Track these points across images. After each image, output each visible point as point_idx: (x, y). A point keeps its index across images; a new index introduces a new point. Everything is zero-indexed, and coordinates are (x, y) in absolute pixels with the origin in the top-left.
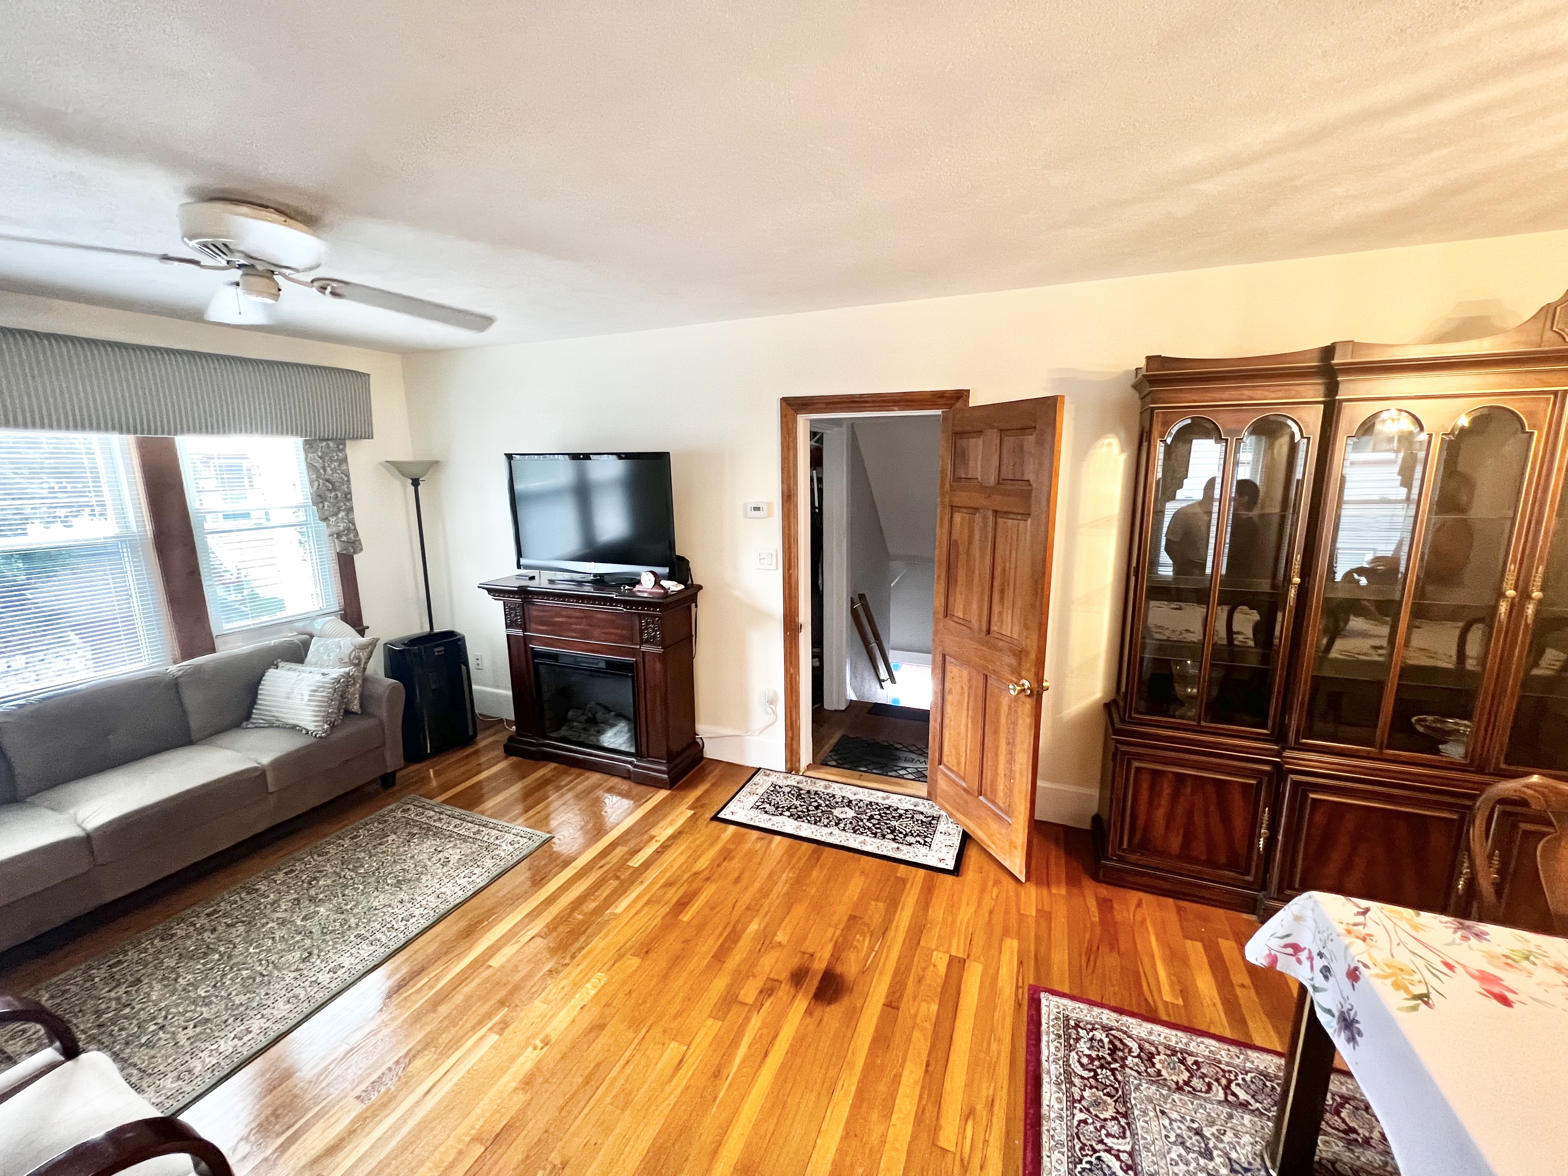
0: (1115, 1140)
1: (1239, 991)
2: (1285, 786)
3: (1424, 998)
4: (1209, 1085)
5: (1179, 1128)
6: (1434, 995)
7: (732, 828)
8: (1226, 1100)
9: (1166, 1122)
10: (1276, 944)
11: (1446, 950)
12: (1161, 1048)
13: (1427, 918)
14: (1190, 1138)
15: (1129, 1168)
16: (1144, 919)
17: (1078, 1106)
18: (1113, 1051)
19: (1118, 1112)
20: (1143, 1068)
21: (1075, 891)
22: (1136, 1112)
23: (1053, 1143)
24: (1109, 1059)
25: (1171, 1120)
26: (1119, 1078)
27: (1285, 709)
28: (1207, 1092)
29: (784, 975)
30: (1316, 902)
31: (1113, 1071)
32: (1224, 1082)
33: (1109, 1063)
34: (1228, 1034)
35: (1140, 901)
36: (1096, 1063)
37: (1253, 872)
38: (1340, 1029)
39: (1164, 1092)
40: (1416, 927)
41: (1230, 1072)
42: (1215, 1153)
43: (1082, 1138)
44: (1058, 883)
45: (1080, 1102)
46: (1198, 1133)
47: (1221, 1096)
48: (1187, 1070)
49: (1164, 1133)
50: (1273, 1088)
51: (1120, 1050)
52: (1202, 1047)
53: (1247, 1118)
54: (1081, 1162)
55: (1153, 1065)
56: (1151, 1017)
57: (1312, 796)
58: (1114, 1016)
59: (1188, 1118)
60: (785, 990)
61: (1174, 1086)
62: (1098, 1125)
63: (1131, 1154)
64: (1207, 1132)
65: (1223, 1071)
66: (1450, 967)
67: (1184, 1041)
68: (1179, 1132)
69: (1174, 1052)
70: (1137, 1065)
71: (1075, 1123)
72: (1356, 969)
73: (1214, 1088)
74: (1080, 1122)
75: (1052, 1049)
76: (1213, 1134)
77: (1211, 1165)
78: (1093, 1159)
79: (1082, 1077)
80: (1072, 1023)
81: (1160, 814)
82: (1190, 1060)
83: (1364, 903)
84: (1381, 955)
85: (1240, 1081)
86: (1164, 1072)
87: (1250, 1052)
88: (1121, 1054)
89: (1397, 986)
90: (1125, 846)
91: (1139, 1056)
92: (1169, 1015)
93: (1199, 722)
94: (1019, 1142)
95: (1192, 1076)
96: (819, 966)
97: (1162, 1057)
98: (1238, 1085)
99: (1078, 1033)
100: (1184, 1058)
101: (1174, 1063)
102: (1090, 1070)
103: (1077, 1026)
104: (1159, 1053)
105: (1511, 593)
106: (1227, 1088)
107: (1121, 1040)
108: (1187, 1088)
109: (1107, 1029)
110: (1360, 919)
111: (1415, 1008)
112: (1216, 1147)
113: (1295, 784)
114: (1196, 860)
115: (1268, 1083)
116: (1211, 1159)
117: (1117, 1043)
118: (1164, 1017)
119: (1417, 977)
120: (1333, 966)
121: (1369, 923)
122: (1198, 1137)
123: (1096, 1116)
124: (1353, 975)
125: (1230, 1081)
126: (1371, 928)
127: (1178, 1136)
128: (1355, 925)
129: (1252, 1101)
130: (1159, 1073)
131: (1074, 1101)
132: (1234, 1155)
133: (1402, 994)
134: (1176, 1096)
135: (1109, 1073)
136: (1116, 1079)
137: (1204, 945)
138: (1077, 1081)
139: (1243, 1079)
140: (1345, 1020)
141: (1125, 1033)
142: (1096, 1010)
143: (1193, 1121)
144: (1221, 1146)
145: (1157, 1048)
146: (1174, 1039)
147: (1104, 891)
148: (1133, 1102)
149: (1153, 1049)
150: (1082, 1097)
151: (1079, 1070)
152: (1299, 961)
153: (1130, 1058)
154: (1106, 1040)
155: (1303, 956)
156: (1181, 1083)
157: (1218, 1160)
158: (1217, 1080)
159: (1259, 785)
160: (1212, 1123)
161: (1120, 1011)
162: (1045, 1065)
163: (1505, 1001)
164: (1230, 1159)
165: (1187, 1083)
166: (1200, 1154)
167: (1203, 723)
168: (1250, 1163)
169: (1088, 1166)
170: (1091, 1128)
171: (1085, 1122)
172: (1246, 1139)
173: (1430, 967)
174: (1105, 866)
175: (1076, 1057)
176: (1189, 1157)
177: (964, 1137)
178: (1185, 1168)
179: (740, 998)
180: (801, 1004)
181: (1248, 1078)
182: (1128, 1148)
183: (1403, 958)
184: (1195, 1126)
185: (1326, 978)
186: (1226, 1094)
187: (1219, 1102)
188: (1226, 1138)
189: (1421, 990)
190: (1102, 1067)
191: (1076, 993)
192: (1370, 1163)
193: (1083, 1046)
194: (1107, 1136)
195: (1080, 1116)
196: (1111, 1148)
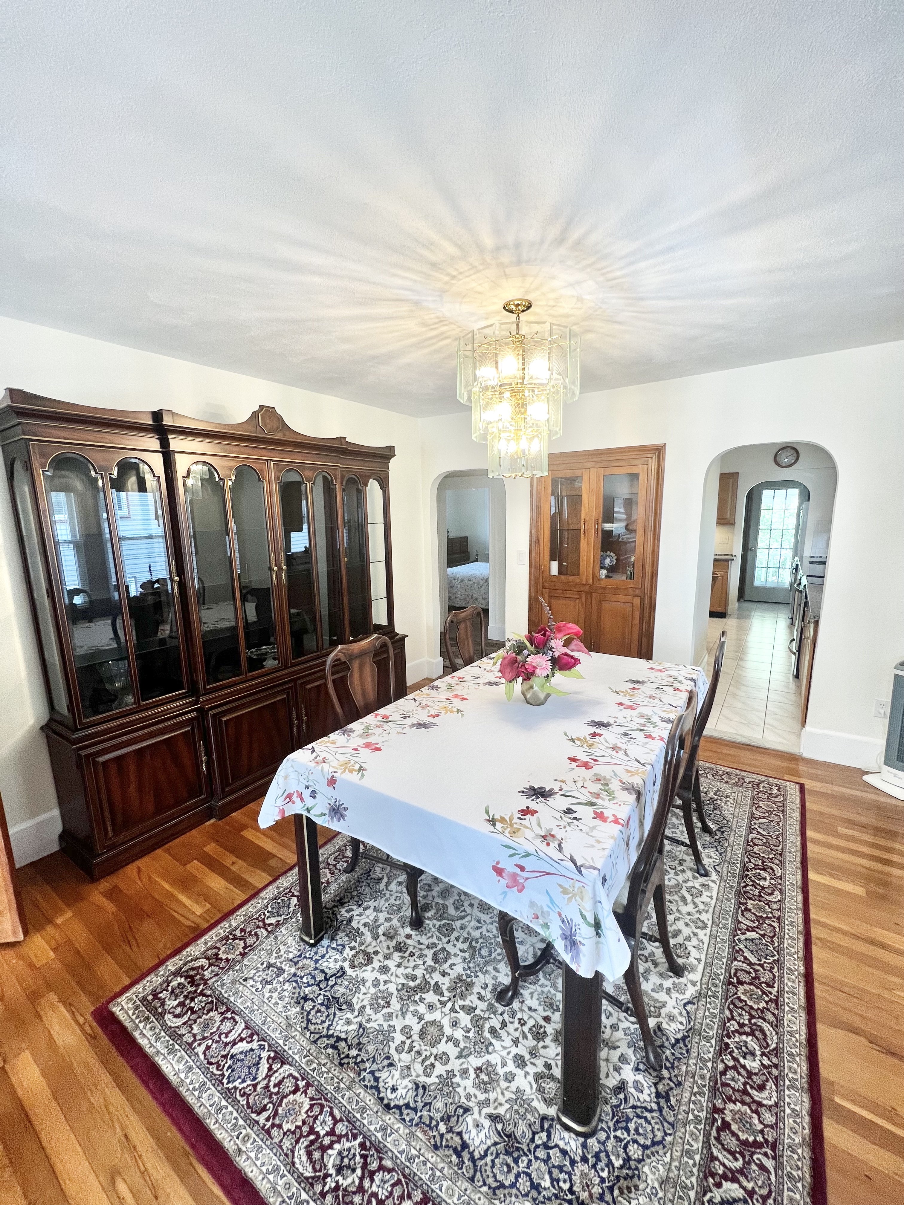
0: (234, 1031)
2: (208, 720)
3: (361, 769)
4: (256, 934)
5: (259, 977)
6: (363, 765)
8: (269, 932)
9: (251, 982)
10: (280, 802)
11: (348, 744)
12: (218, 945)
13: (333, 736)
14: (267, 975)
15: (251, 1036)
16: (150, 878)
17: (196, 1044)
18: (192, 983)
19: (222, 1014)
20: (217, 969)
21: (81, 905)
22: (232, 999)
23: (196, 1093)
24: (193, 989)
25: (252, 978)
26: (208, 992)
28: (257, 939)
31: (202, 994)
32: (261, 924)
33: (196, 991)
34: (244, 897)
35: (139, 869)
36: (188, 1001)
39: (238, 968)
40: (333, 743)
41: (260, 915)
42: (283, 966)
43: (213, 1060)
45: (195, 1040)
46: (269, 966)
47: (265, 933)
48: (241, 939)
49: (254, 990)
50: (282, 900)
51: (196, 975)
52: (237, 920)
53: (282, 929)
54: (223, 1075)
55: (221, 959)
56: (199, 933)
57: (224, 719)
58: (175, 959)
59: (259, 965)
61: (240, 957)
62: (216, 1038)
63: (247, 1027)
64: (273, 961)
65: (257, 919)
66: (356, 750)
67: (227, 926)
68: (260, 979)
69: (227, 938)
70: (212, 971)
71: (202, 1057)
72: (333, 777)
73: (259, 933)
74: (204, 1053)
75: (148, 1033)
76: (276, 958)
77: (285, 975)
78: (229, 1062)
79: (184, 1024)
80: (150, 997)
81: (132, 789)
82: (238, 933)
83: (309, 746)
84: (335, 763)
85: (267, 914)
86: (230, 957)
87: (262, 895)
88: (198, 977)
89: (351, 771)
90: (111, 834)
91: (210, 965)
92: (207, 921)
93: (139, 703)
95: (245, 940)
97: (223, 949)
98: (268, 917)
99: (160, 999)
100: (234, 935)
101: (231, 944)
102: (187, 1012)
103: (155, 996)
104: (219, 949)
105: (276, 568)
106: (265, 926)
107: (193, 969)
108: (247, 951)
109: (177, 973)
110: (315, 754)
111: (363, 775)
112: (281, 963)
113: (214, 716)
114: (170, 808)
115: (279, 901)
116: (284, 971)
117: (192, 973)
118: (206, 925)
119: (352, 762)
120: (317, 788)
121: (319, 753)
122: (271, 969)
123: (211, 1034)
124: (332, 782)
125: (263, 920)
126: (323, 755)
127: (261, 982)
128: (316, 758)
129: (279, 918)
130: (227, 960)
131: (190, 1045)
132: (291, 956)
133: (355, 773)
134: (246, 962)
135: (200, 998)
136: (207, 996)
137: (197, 860)
138: (183, 1031)
139: (268, 912)
140: (334, 810)
141: (192, 960)
142: (161, 971)
143: (262, 964)
144: (283, 959)
145: (216, 948)
146: (221, 931)
147: (105, 885)
148: (226, 995)
149: (214, 951)
150: (194, 1036)
151: (179, 1022)
152: (294, 802)
153: (206, 973)
154: (182, 980)
155: (295, 798)
156: (242, 950)
157: (286, 968)
158: (258, 927)
159: (193, 729)
160: (271, 954)
161: (177, 952)
162: (150, 1051)
163: (379, 749)
164: (291, 960)
165: (245, 948)
166: (278, 976)
167: (142, 703)
168: (299, 950)
169: (230, 1071)
170: (214, 1046)
171: (208, 1048)
172: (290, 940)
173: (352, 755)
174: (98, 864)
175: (170, 1016)
176: (275, 985)
178: (277, 993)
181: (270, 909)
182: (243, 1026)
183: (342, 758)
184: (265, 965)
185: (314, 797)
186: (266, 929)
187: (267, 937)
188: (282, 953)
189: (357, 767)
190: (192, 999)
191: (136, 976)
192: (335, 891)
193: (171, 1003)
194: (226, 1037)
195: (200, 1050)
196: (234, 1040)
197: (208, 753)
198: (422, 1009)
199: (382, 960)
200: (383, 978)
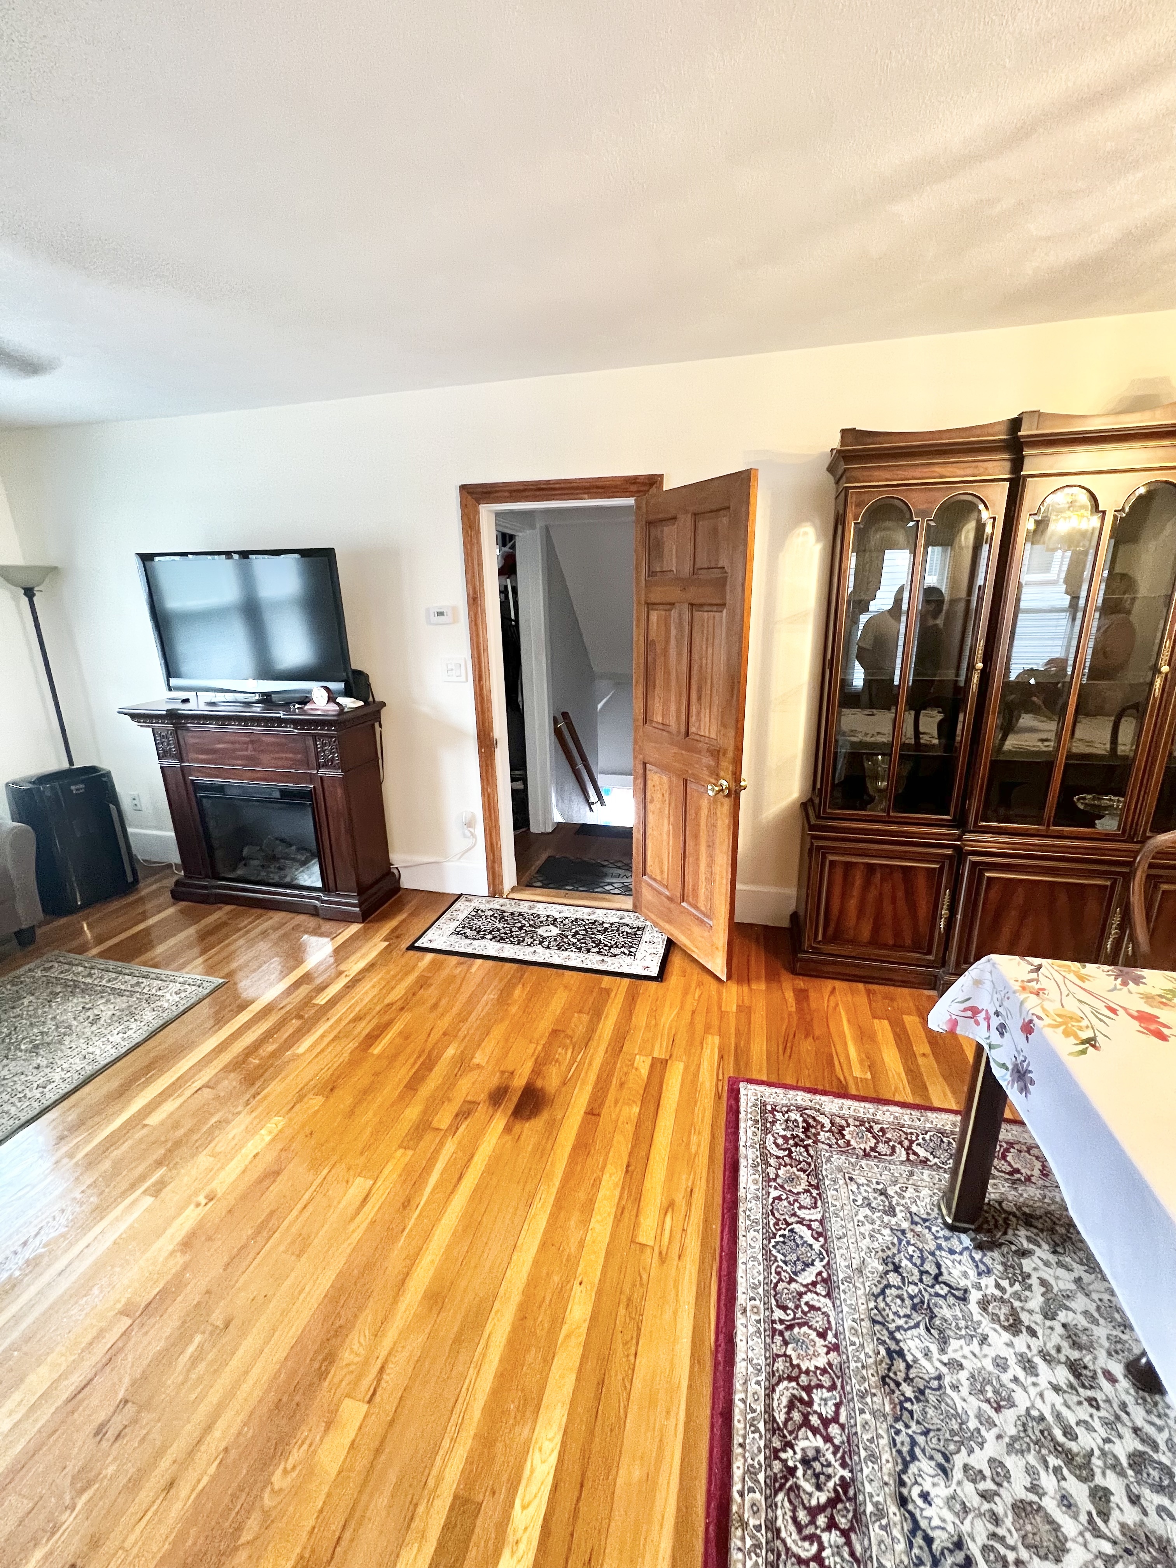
0: (807, 1211)
1: (921, 1060)
2: (964, 866)
3: (1091, 1042)
4: (893, 1148)
5: (866, 1191)
6: (1100, 1038)
7: (430, 956)
8: (908, 1159)
9: (854, 1187)
10: (956, 1009)
11: (1110, 996)
12: (850, 1121)
13: (1091, 968)
14: (875, 1198)
15: (820, 1234)
16: (837, 1005)
17: (773, 1184)
18: (806, 1130)
19: (810, 1185)
20: (834, 1141)
21: (774, 985)
22: (827, 1182)
23: (748, 1223)
24: (803, 1136)
25: (859, 1185)
26: (812, 1152)
27: (966, 794)
28: (891, 1155)
29: (483, 1096)
30: (994, 965)
31: (806, 1147)
32: (906, 1143)
33: (803, 1140)
34: (910, 1100)
35: (834, 988)
36: (791, 1142)
37: (934, 951)
38: (1013, 1081)
39: (853, 1160)
40: (1082, 978)
41: (912, 1133)
42: (898, 1209)
43: (777, 1214)
44: (758, 978)
45: (775, 1180)
46: (883, 1193)
47: (904, 1157)
48: (874, 1137)
49: (852, 1197)
50: (949, 1143)
51: (812, 1127)
52: (886, 1115)
53: (926, 1172)
54: (775, 1235)
55: (843, 1136)
56: (842, 1094)
57: (987, 874)
58: (808, 1096)
59: (874, 1181)
60: (482, 1110)
61: (862, 1153)
62: (791, 1199)
63: (821, 1222)
64: (891, 1191)
65: (906, 1134)
66: (1114, 1011)
67: (871, 1111)
68: (865, 1194)
69: (862, 1123)
70: (829, 1139)
71: (771, 1200)
72: (1031, 1021)
73: (897, 1150)
74: (774, 1199)
75: (750, 1134)
76: (896, 1192)
77: (893, 1221)
78: (786, 1232)
79: (778, 1157)
80: (769, 1108)
81: (853, 904)
82: (876, 1128)
83: (1037, 961)
84: (1052, 1007)
85: (921, 1141)
86: (853, 1142)
87: (929, 1114)
88: (813, 1130)
89: (1067, 1034)
90: (820, 938)
91: (830, 1131)
92: (858, 1089)
93: (888, 813)
94: (717, 1226)
95: (878, 1143)
96: (519, 1082)
97: (852, 1128)
98: (918, 1144)
99: (774, 1116)
100: (871, 1127)
101: (862, 1131)
102: (784, 1150)
103: (774, 1110)
104: (848, 1126)
105: (1165, 669)
106: (909, 1149)
107: (814, 1119)
108: (873, 1154)
109: (800, 1109)
110: (1034, 975)
111: (1084, 1052)
112: (898, 1204)
113: (974, 864)
114: (885, 946)
115: (945, 1139)
116: (895, 1215)
117: (811, 1121)
118: (853, 1092)
119: (1085, 1023)
120: (1009, 1023)
121: (1041, 977)
122: (883, 1197)
123: (790, 1191)
124: (1028, 1028)
125: (911, 1142)
126: (1044, 983)
127: (865, 1198)
128: (1030, 981)
129: (931, 1157)
130: (848, 1143)
131: (770, 1180)
132: (914, 1209)
133: (1072, 1040)
134: (864, 1163)
135: (802, 1150)
136: (809, 1154)
137: (890, 1023)
138: (772, 1161)
139: (924, 1139)
140: (1018, 1071)
141: (818, 1111)
142: (792, 1093)
143: (878, 1183)
144: (903, 1202)
145: (847, 1121)
146: (862, 1110)
147: (801, 983)
148: (824, 1173)
149: (843, 1123)
150: (777, 1176)
151: (775, 1151)
152: (977, 1023)
153: (822, 1133)
154: (800, 1120)
155: (981, 1017)
156: (868, 1149)
157: (900, 1215)
158: (901, 1143)
159: (941, 869)
160: (895, 1182)
161: (814, 1091)
162: (742, 1150)
163: (1163, 1038)
164: (910, 1213)
165: (873, 1149)
166: (885, 1212)
167: (892, 814)
168: (928, 1214)
169: (782, 1239)
170: (785, 1203)
171: (779, 1198)
172: (925, 1192)
173: (1095, 1012)
174: (801, 960)
175: (772, 1139)
176: (874, 1217)
177: (663, 1229)
178: (871, 1227)
179: (435, 1124)
180: (499, 1122)
181: (927, 1137)
182: (818, 1217)
183: (1071, 1006)
184: (880, 1187)
185: (1002, 1034)
186: (908, 1154)
187: (902, 1163)
188: (907, 1195)
189: (1087, 1034)
190: (796, 1145)
191: (773, 1079)
192: (1031, 1198)
193: (779, 1128)
194: (799, 1208)
195: (774, 1193)
196: (803, 1219)
197: (953, 909)
198: (1048, 1482)
199: (1035, 1351)
200: (1016, 1370)
